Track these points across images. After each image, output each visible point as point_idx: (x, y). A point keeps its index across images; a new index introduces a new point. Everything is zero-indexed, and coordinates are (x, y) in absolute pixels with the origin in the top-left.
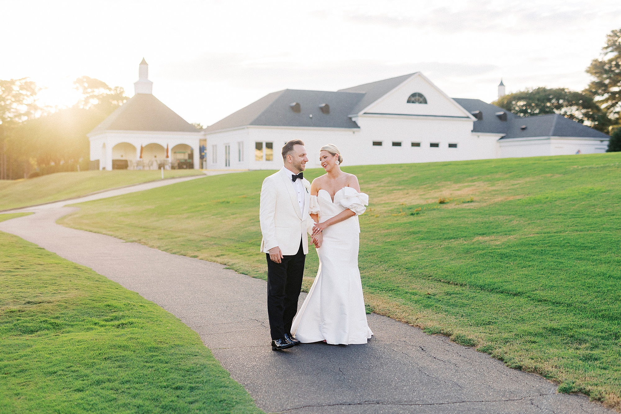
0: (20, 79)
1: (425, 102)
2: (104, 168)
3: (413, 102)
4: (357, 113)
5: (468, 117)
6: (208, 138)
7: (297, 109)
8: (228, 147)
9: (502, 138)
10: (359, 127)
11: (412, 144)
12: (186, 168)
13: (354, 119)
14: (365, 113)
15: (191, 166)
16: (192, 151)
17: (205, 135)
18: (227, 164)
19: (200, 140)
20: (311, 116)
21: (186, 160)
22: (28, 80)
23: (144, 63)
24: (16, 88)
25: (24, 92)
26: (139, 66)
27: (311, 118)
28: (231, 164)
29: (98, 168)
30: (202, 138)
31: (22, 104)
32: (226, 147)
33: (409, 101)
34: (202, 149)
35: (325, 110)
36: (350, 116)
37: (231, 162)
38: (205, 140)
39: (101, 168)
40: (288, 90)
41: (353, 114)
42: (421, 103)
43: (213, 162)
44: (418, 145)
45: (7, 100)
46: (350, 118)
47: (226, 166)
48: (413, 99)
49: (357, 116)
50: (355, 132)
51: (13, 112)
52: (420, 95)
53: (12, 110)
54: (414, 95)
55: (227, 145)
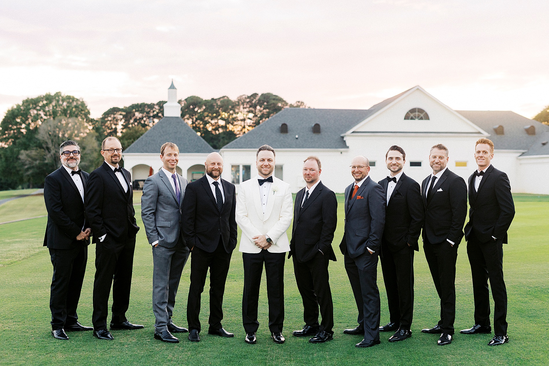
1: (427, 117)
3: (412, 119)
4: (348, 132)
5: (479, 133)
7: (283, 129)
9: (523, 154)
10: (348, 147)
11: (411, 163)
13: (344, 139)
14: (353, 132)
20: (297, 136)
27: (297, 138)
33: (407, 118)
36: (342, 135)
41: (345, 133)
42: (421, 119)
44: (418, 164)
48: (412, 115)
49: (347, 135)
50: (343, 153)
52: (421, 111)
54: (413, 111)
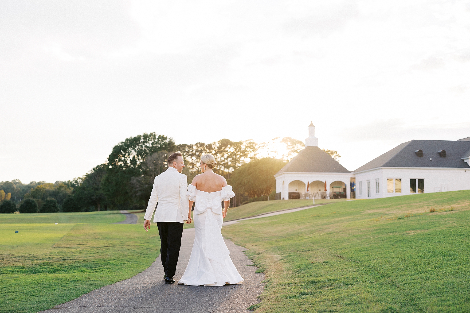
0: (246, 140)
2: (283, 198)
4: (468, 157)
6: (356, 176)
7: (420, 154)
8: (369, 183)
12: (341, 198)
13: (465, 161)
15: (345, 196)
16: (346, 186)
17: (354, 174)
18: (369, 195)
19: (352, 178)
21: (340, 192)
22: (251, 141)
23: (312, 125)
24: (243, 147)
25: (248, 149)
26: (308, 127)
27: (431, 160)
28: (371, 196)
29: (280, 199)
30: (353, 176)
31: (247, 157)
32: (368, 182)
34: (352, 185)
35: (443, 154)
36: (462, 159)
37: (371, 194)
38: (355, 178)
39: (282, 198)
40: (414, 141)
41: (465, 157)
43: (360, 194)
45: (238, 155)
46: (463, 160)
47: (368, 197)
49: (468, 159)
50: (467, 171)
51: (241, 163)
53: (241, 162)
55: (369, 181)
